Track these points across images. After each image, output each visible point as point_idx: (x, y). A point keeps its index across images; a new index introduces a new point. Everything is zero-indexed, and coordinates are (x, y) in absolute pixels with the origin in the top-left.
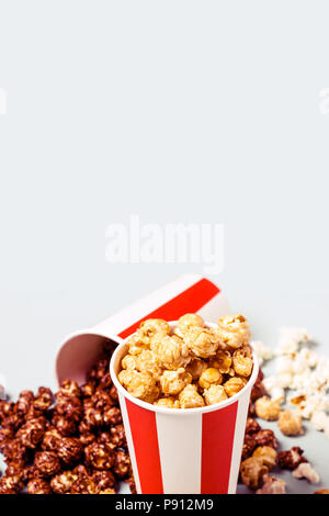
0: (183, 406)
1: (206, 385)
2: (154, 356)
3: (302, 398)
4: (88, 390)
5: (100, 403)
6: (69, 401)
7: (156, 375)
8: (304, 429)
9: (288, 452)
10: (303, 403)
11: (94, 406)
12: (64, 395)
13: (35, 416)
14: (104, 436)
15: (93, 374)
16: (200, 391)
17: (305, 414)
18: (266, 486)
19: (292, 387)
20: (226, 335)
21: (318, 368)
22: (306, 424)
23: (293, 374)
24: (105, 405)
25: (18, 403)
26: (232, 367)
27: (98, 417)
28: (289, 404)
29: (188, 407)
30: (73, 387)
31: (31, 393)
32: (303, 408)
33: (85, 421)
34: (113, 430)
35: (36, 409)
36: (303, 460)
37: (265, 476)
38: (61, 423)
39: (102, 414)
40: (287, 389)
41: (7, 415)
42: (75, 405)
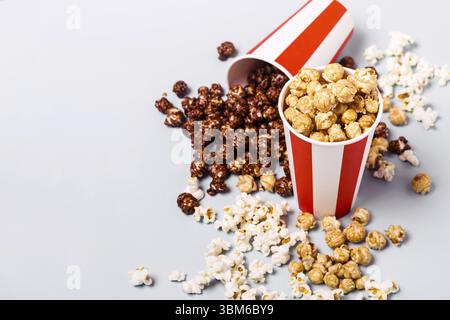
0: (331, 140)
1: (346, 122)
2: (311, 102)
3: (406, 95)
4: (250, 90)
5: (260, 103)
6: (238, 101)
7: (312, 114)
8: (408, 119)
9: (397, 142)
10: (407, 99)
11: (256, 105)
12: (233, 96)
13: (213, 112)
14: (263, 126)
15: (253, 77)
16: (343, 127)
17: (409, 108)
18: (381, 169)
19: (399, 84)
20: (360, 85)
21: (418, 68)
22: (409, 114)
23: (400, 75)
24: (263, 105)
25: (199, 99)
26: (365, 107)
27: (259, 115)
28: (397, 98)
29: (334, 141)
30: (240, 91)
31: (207, 89)
32: (407, 103)
33: (250, 117)
34: (271, 124)
35: (213, 106)
36: (407, 148)
37: (380, 162)
38: (232, 118)
39: (262, 112)
40: (395, 85)
41: (191, 109)
42: (242, 105)
